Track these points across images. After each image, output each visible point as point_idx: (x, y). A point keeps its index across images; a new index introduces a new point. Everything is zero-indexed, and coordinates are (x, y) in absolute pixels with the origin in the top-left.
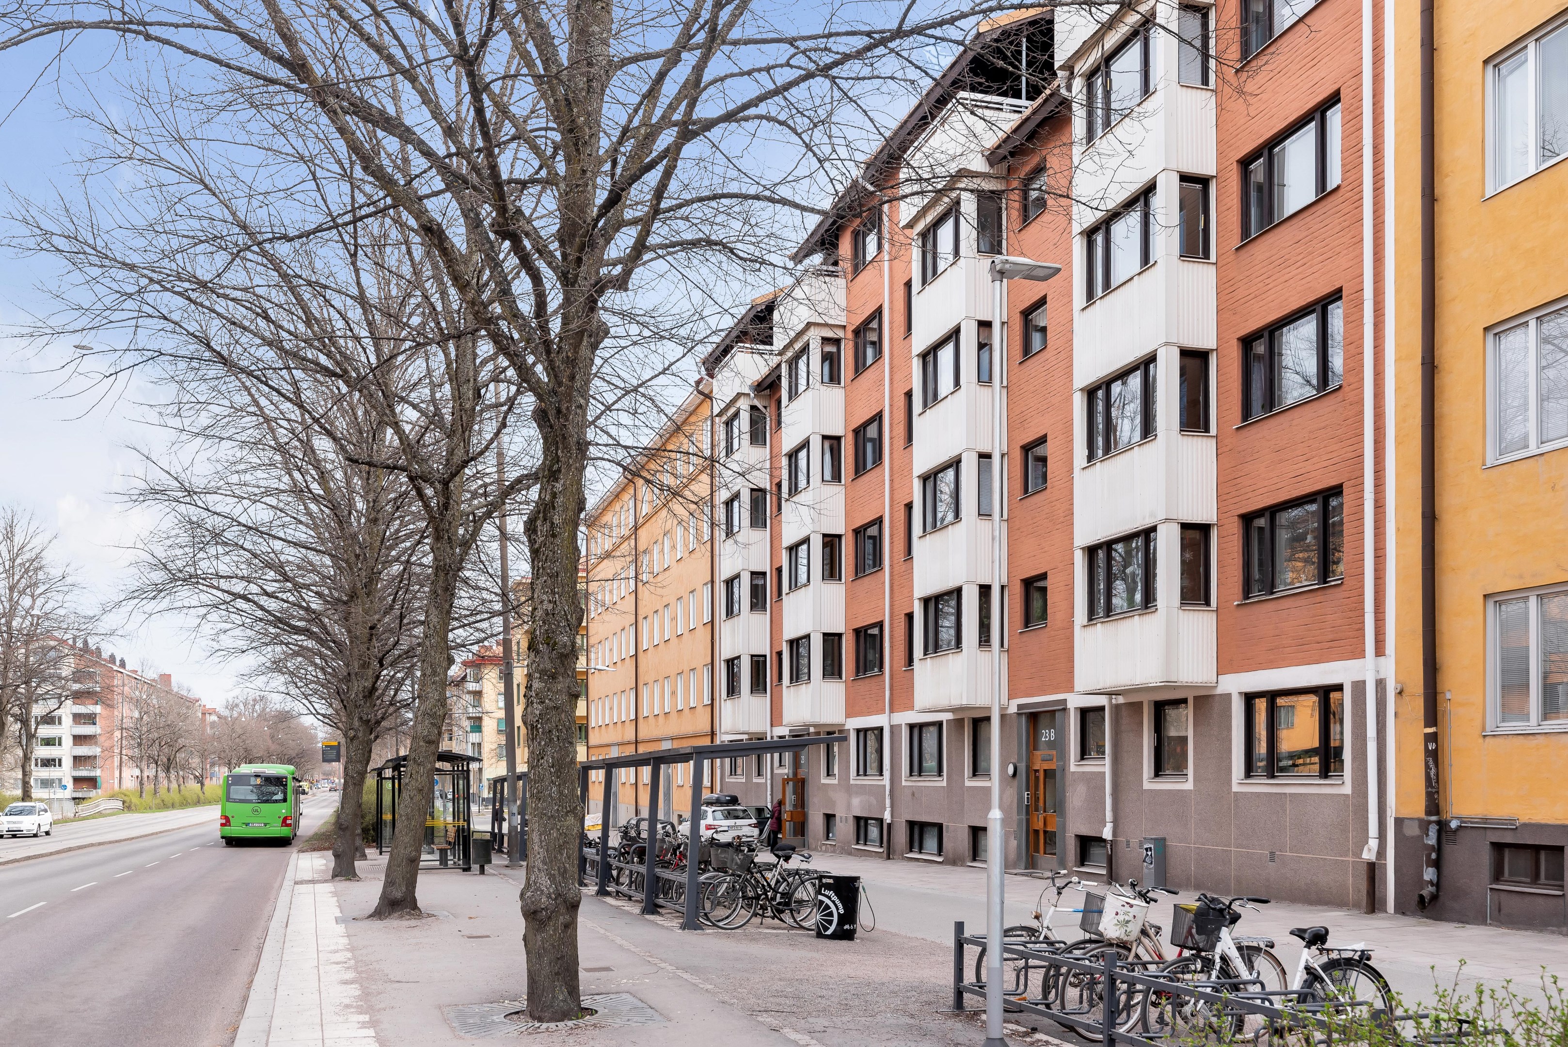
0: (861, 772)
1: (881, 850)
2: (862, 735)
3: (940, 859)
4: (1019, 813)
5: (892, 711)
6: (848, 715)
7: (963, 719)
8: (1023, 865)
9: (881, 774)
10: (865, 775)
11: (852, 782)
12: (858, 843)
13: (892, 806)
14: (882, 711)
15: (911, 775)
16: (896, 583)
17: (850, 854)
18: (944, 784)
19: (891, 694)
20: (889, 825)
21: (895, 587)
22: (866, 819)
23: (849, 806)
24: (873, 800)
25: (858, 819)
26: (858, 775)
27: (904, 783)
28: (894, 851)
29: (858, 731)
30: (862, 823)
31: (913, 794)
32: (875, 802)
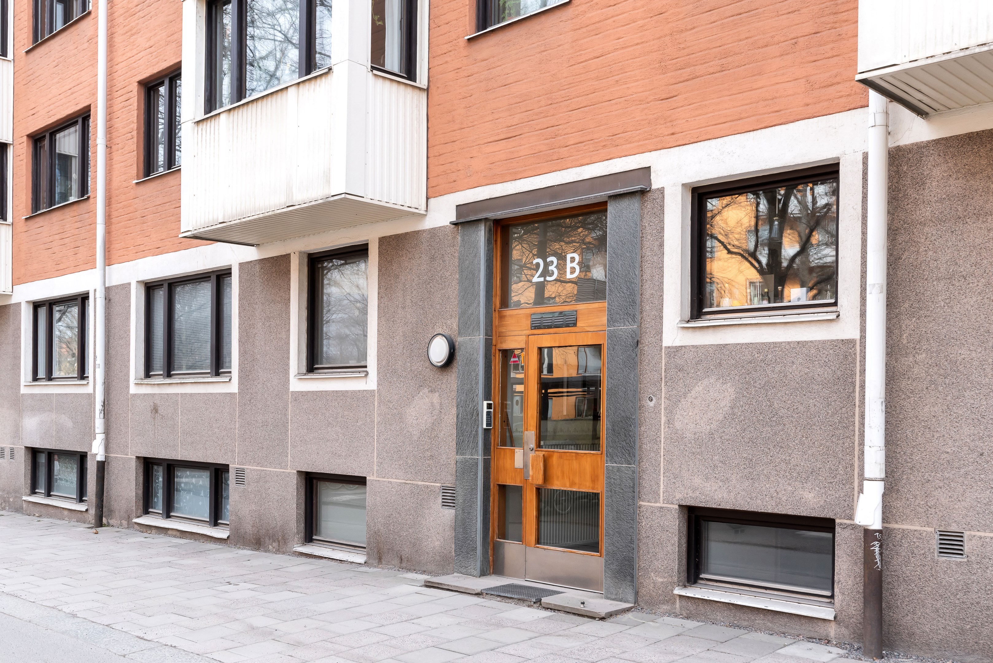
0: (42, 373)
1: (82, 507)
2: (43, 313)
3: (221, 533)
4: (460, 448)
5: (108, 261)
6: (16, 280)
7: (286, 258)
8: (477, 564)
9: (82, 374)
10: (50, 377)
11: (23, 390)
12: (33, 491)
13: (107, 432)
14: (90, 264)
15: (148, 375)
16: (120, 30)
17: (18, 510)
18: (234, 387)
19: (108, 232)
20: (102, 466)
21: (118, 39)
22: (51, 454)
23: (17, 431)
24: (66, 421)
25: (34, 452)
26: (35, 378)
27: (133, 390)
28: (111, 511)
29: (36, 306)
30: (42, 459)
31: (155, 410)
32: (69, 424)
